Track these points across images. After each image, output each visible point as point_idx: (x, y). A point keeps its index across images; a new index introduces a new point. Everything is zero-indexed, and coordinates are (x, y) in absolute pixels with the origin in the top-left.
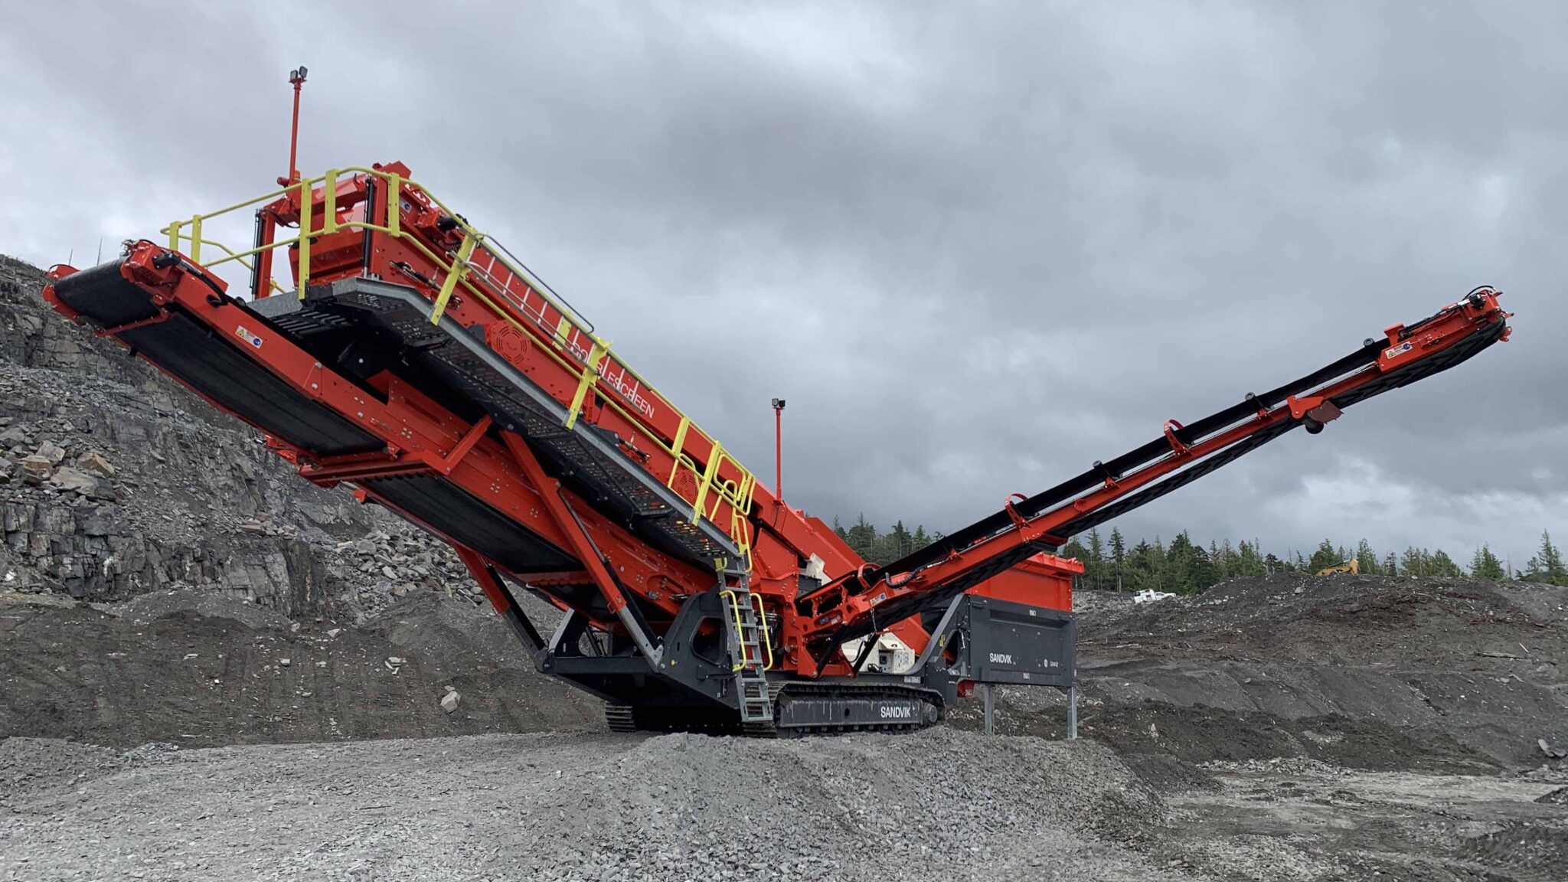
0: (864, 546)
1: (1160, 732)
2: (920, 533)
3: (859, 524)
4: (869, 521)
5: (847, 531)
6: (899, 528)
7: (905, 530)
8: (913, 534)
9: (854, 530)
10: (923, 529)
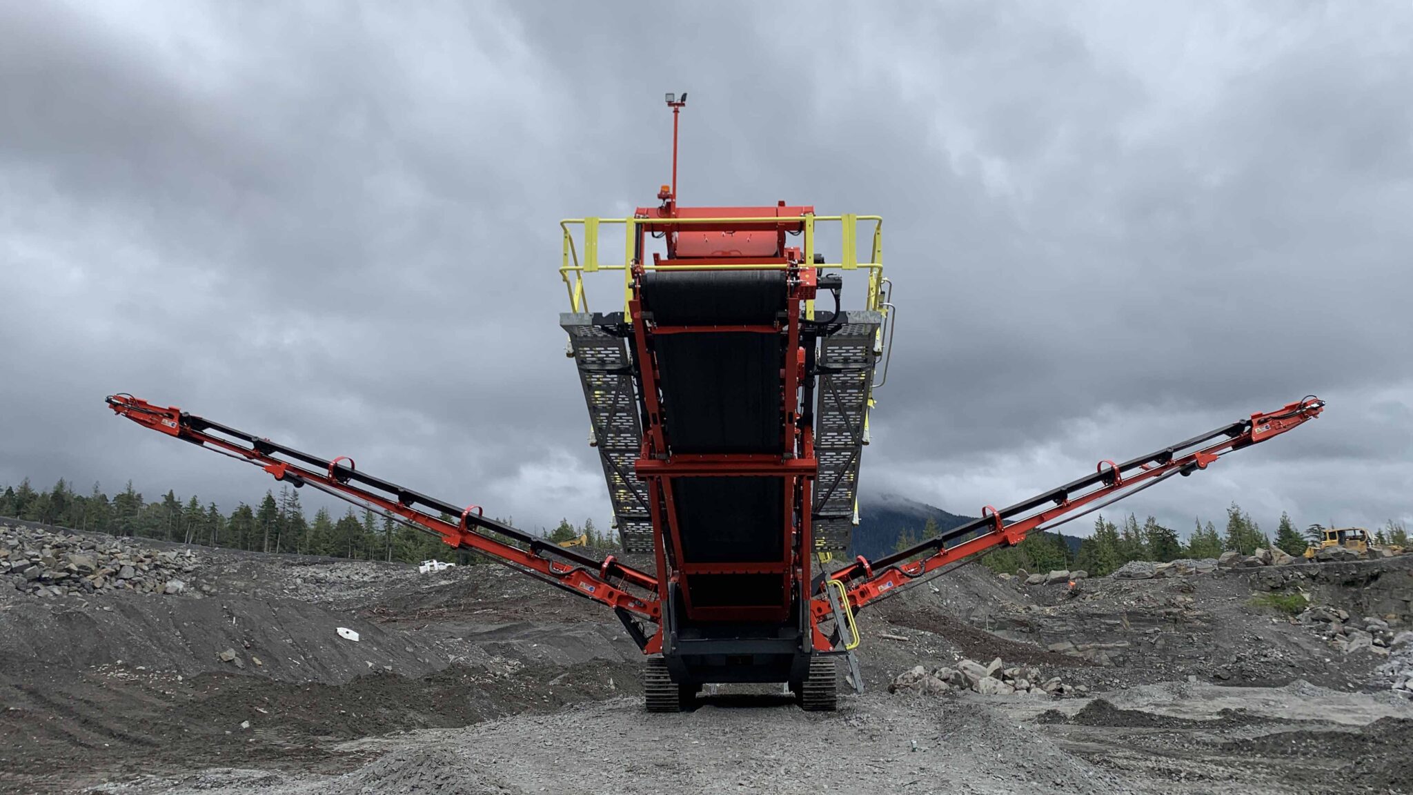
0: (130, 515)
1: (615, 685)
2: (194, 503)
3: (126, 492)
4: (137, 490)
5: (111, 499)
6: (170, 498)
7: (176, 499)
8: (185, 503)
9: (118, 497)
10: (197, 499)
